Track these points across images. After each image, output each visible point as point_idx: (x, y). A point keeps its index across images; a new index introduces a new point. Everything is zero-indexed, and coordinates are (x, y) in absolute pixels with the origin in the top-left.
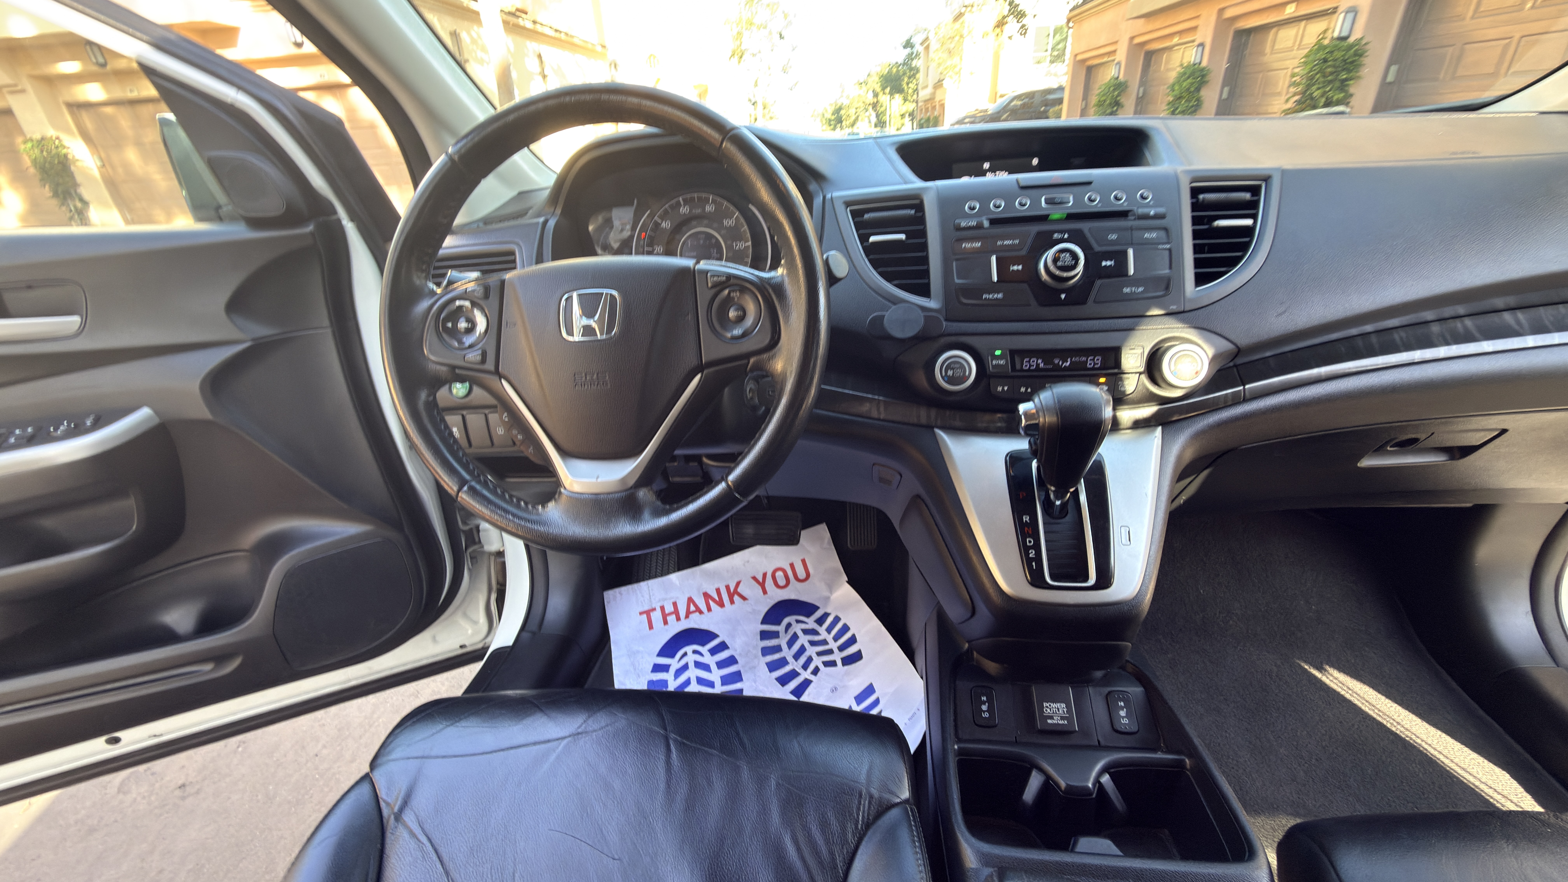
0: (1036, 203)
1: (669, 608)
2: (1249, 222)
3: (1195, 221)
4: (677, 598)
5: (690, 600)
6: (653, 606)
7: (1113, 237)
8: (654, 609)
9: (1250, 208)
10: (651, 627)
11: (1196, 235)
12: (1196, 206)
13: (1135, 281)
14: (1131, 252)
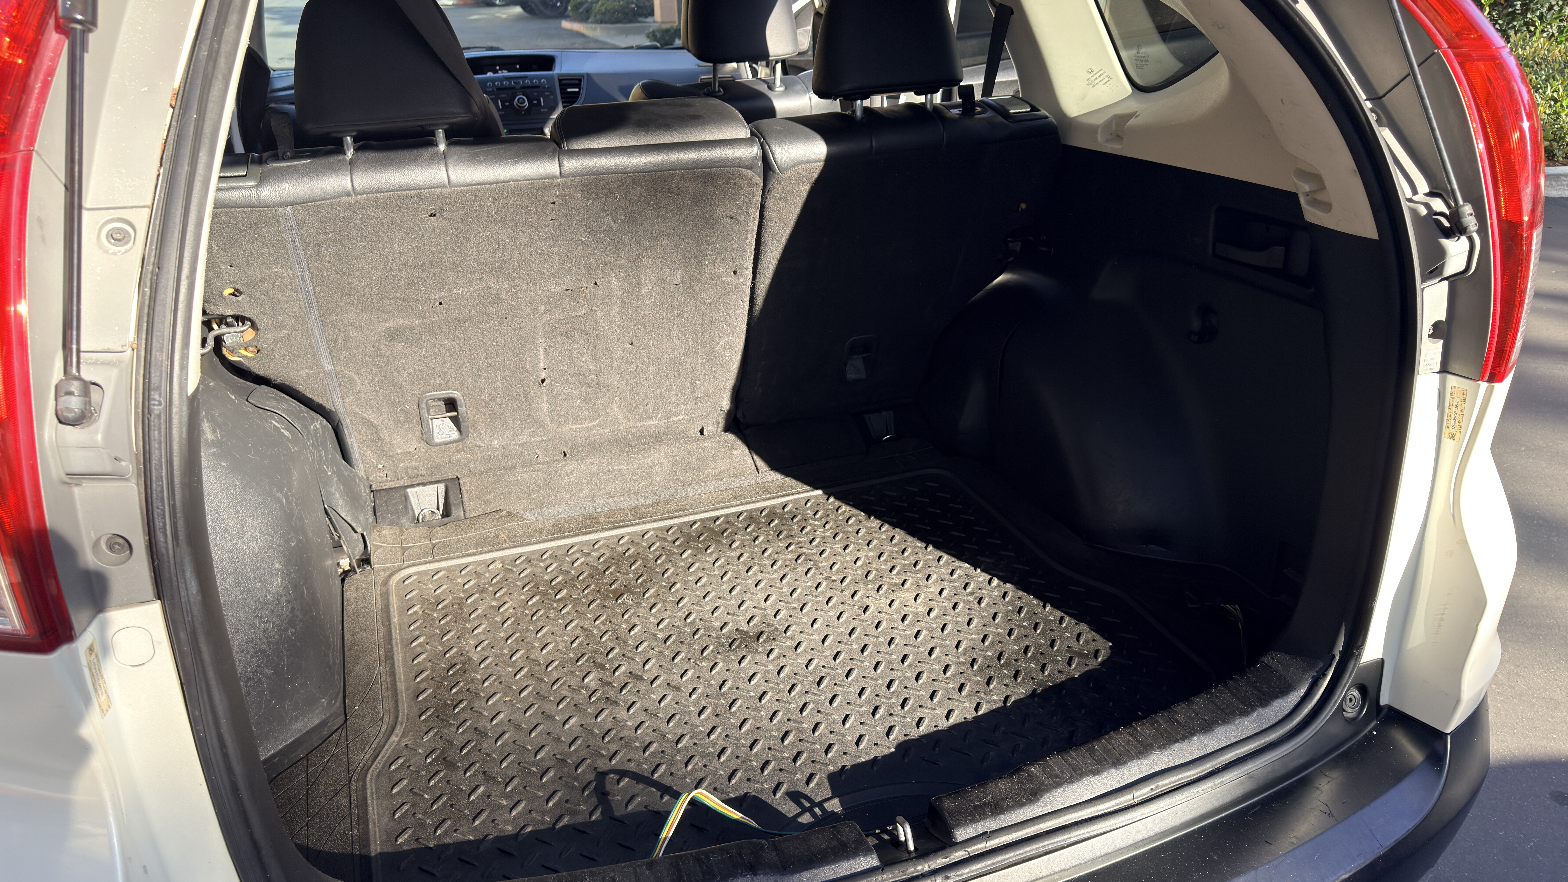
0: (510, 83)
2: (577, 90)
3: (561, 89)
7: (536, 94)
9: (578, 85)
11: (561, 94)
12: (560, 85)
13: (544, 107)
14: (542, 99)
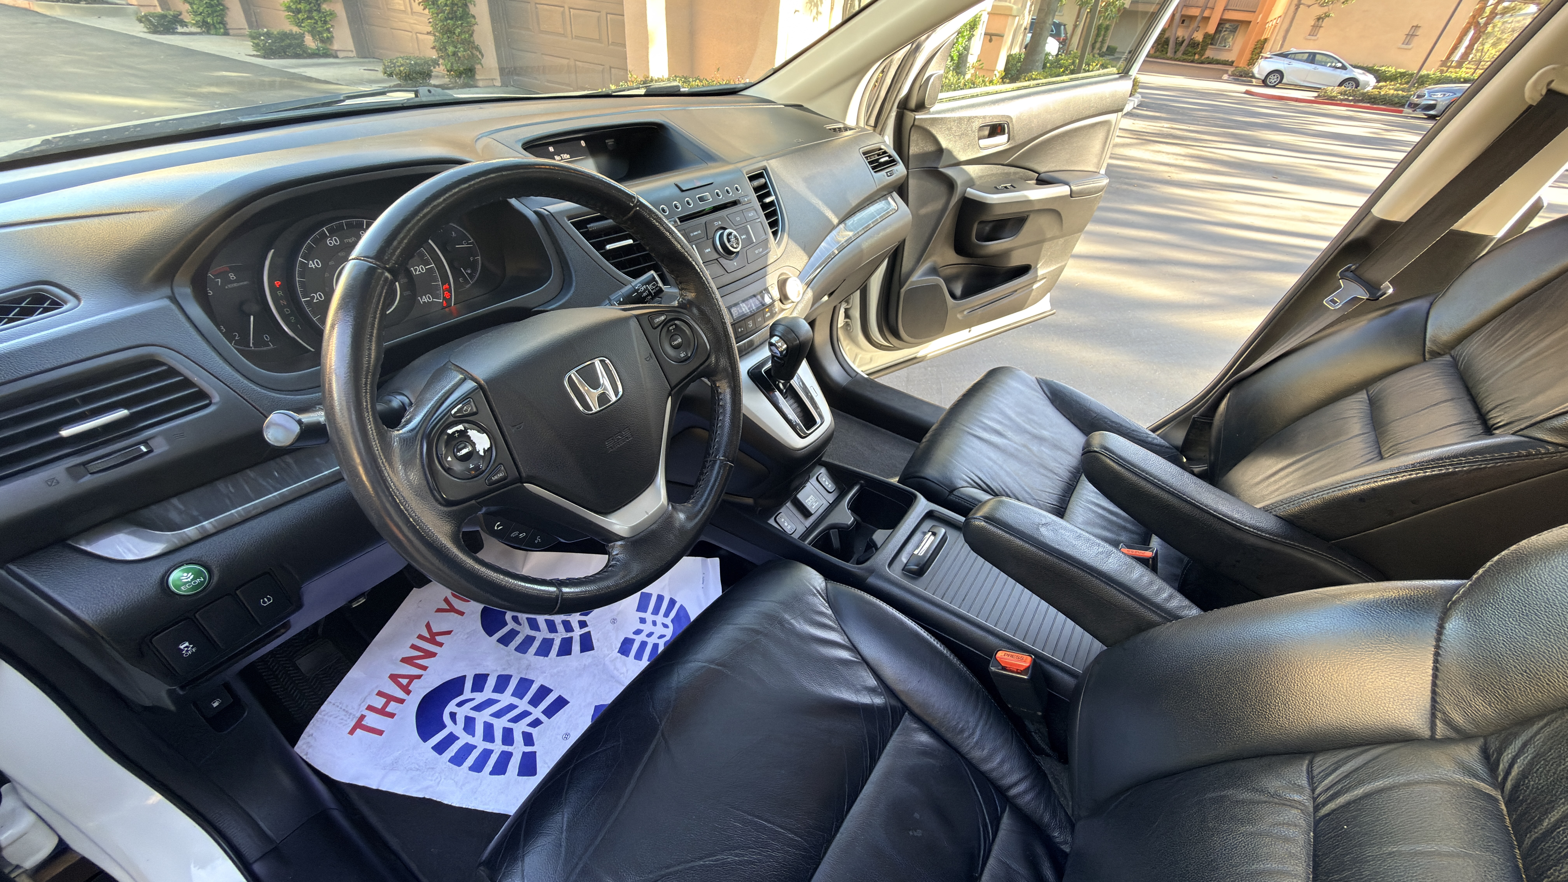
0: (694, 201)
1: (379, 702)
3: (759, 201)
4: (377, 687)
5: (394, 678)
6: (358, 715)
8: (363, 717)
10: (380, 733)
11: (763, 210)
14: (749, 227)
